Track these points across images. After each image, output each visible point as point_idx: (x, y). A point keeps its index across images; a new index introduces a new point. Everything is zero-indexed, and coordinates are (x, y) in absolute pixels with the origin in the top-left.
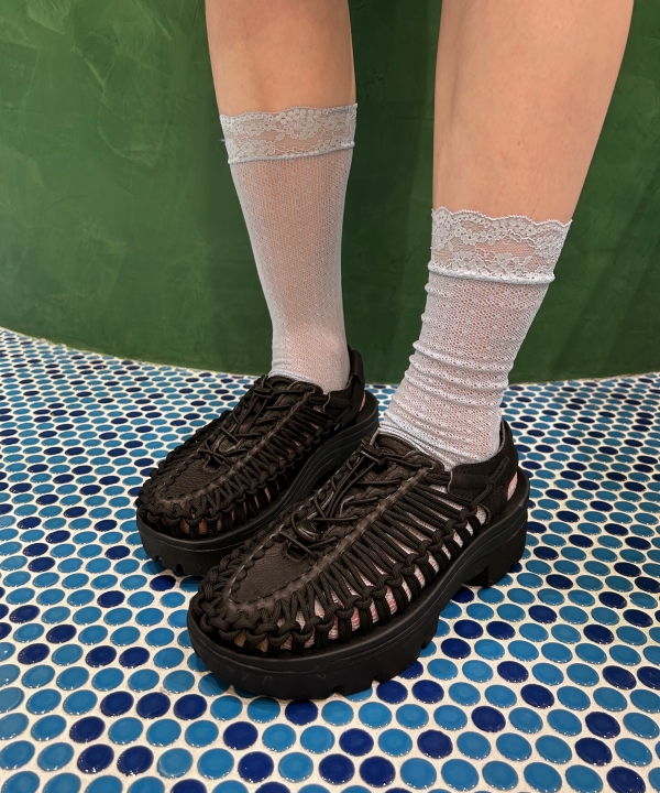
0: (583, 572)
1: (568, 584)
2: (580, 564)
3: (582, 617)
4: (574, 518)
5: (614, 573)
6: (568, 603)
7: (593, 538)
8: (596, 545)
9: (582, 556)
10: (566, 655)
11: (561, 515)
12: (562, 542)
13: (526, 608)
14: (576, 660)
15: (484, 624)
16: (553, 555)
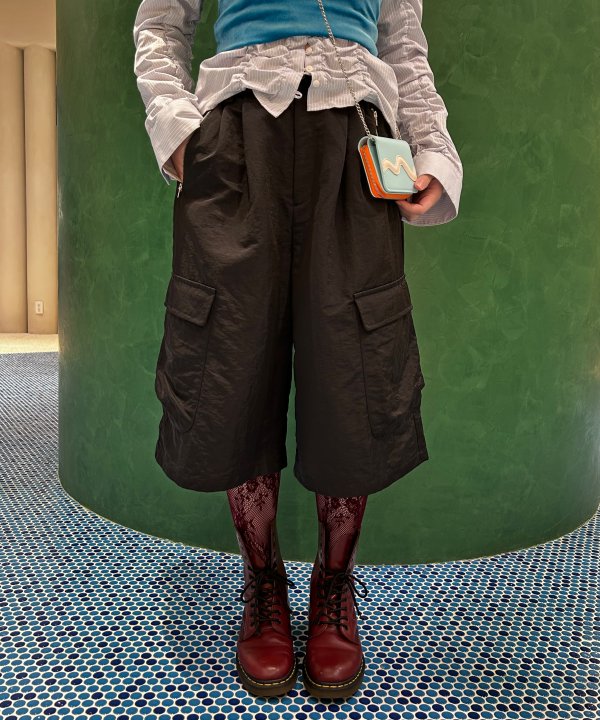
0: (468, 657)
1: (462, 662)
2: (466, 653)
3: (468, 674)
4: (463, 634)
5: (480, 657)
6: (462, 669)
7: (471, 642)
8: (472, 645)
9: (467, 650)
10: (463, 687)
11: (457, 633)
12: (458, 645)
13: (446, 671)
14: (466, 688)
15: (431, 677)
16: (455, 650)
